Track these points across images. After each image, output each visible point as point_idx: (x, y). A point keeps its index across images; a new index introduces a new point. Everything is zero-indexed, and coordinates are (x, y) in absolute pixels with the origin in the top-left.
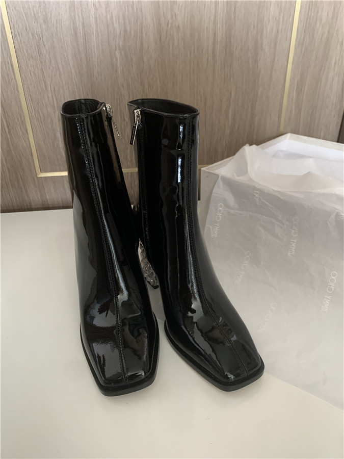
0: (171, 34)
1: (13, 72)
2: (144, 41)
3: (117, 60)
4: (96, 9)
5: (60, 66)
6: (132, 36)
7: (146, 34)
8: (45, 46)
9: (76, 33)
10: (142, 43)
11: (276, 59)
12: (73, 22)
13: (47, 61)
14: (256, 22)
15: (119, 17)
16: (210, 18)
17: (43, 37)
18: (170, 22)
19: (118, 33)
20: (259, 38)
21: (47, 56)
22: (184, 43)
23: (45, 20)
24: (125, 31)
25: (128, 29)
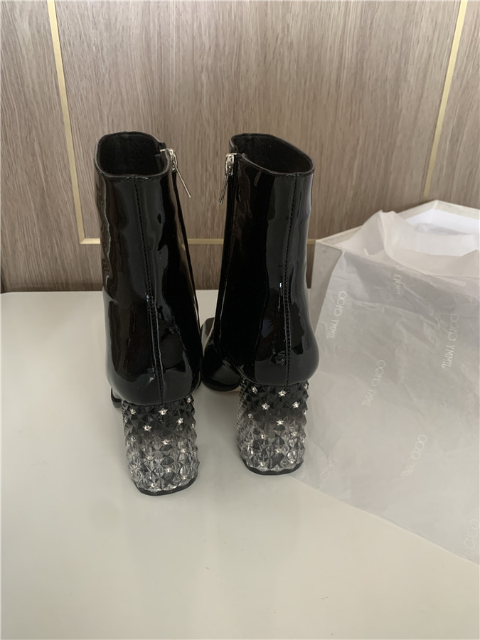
0: (280, 53)
1: (58, 95)
2: (242, 61)
3: (202, 86)
4: (179, 14)
5: (124, 90)
6: (227, 53)
7: (246, 52)
8: (104, 61)
9: (148, 46)
10: (239, 65)
11: (425, 95)
12: (146, 31)
13: (105, 82)
14: (399, 43)
15: (210, 28)
16: (336, 33)
17: (102, 49)
18: (280, 36)
19: (207, 49)
20: (402, 65)
21: (107, 76)
22: (297, 68)
23: (108, 26)
24: (217, 46)
25: (221, 43)
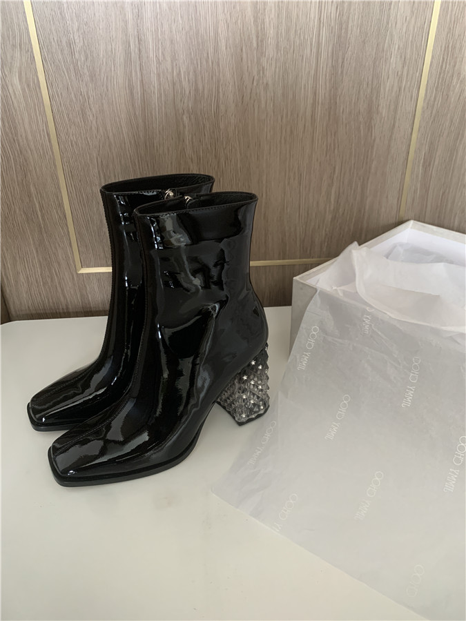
0: (257, 94)
1: (50, 142)
2: (221, 102)
3: (184, 126)
4: (159, 62)
5: (111, 135)
6: (206, 96)
7: (224, 94)
8: (91, 109)
9: (132, 93)
10: (218, 106)
11: (397, 124)
12: (129, 80)
13: (93, 128)
14: (370, 78)
15: (189, 74)
16: (309, 72)
17: (89, 98)
18: (256, 78)
19: (187, 92)
20: (374, 98)
21: (94, 122)
22: (273, 105)
23: (93, 76)
24: (197, 90)
25: (200, 87)
